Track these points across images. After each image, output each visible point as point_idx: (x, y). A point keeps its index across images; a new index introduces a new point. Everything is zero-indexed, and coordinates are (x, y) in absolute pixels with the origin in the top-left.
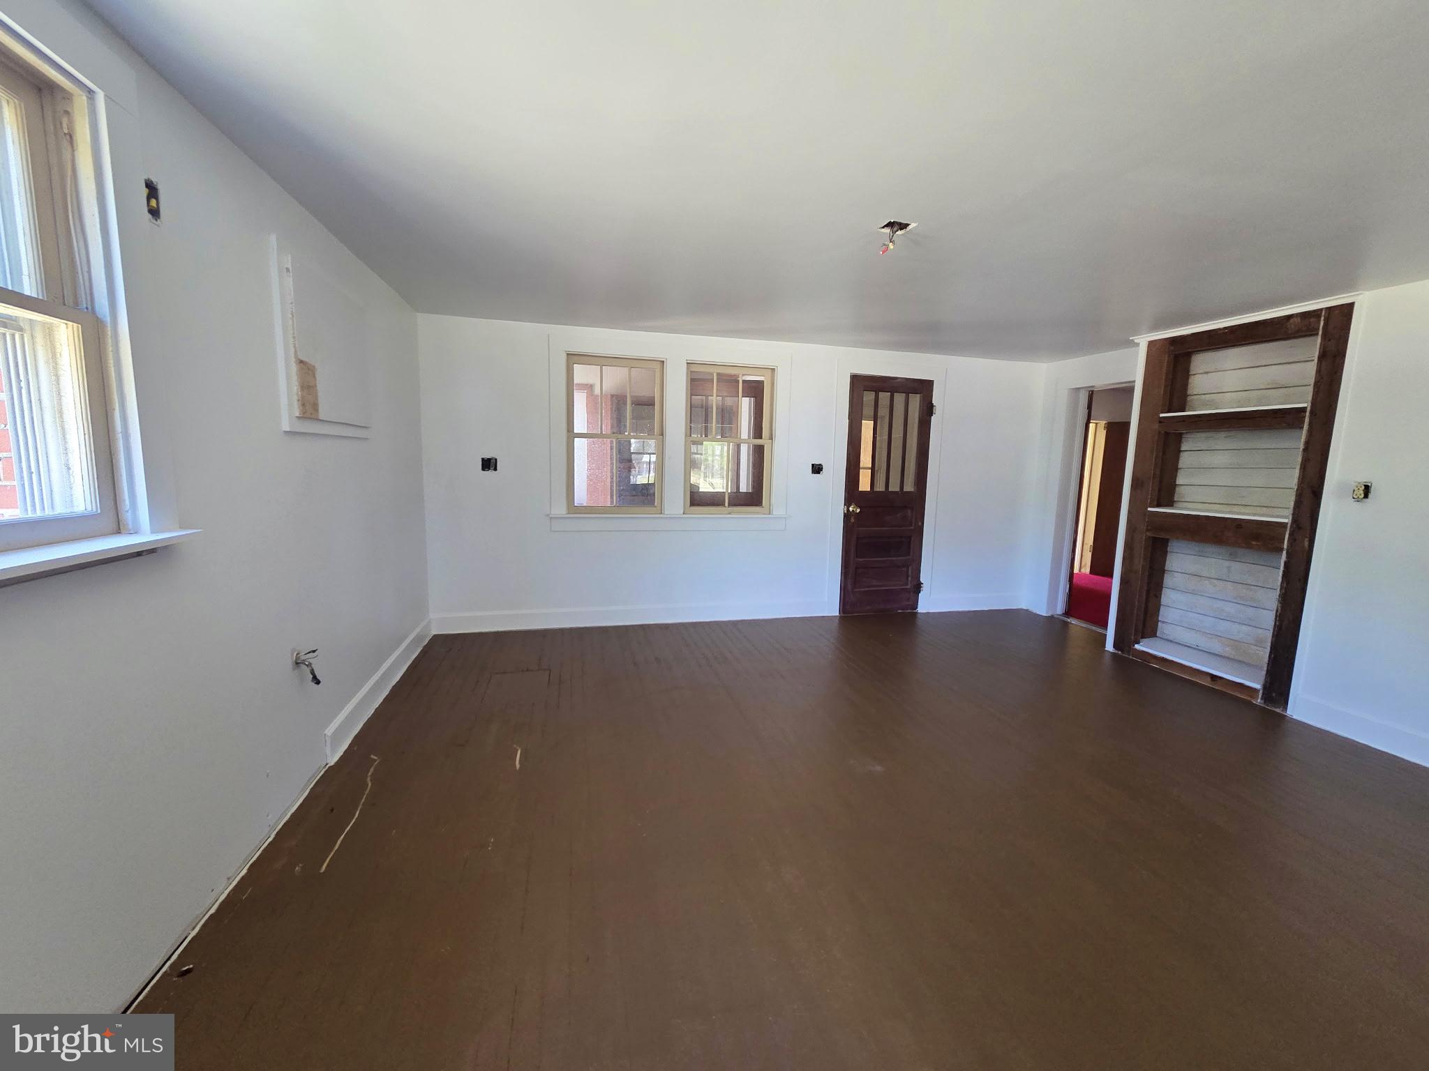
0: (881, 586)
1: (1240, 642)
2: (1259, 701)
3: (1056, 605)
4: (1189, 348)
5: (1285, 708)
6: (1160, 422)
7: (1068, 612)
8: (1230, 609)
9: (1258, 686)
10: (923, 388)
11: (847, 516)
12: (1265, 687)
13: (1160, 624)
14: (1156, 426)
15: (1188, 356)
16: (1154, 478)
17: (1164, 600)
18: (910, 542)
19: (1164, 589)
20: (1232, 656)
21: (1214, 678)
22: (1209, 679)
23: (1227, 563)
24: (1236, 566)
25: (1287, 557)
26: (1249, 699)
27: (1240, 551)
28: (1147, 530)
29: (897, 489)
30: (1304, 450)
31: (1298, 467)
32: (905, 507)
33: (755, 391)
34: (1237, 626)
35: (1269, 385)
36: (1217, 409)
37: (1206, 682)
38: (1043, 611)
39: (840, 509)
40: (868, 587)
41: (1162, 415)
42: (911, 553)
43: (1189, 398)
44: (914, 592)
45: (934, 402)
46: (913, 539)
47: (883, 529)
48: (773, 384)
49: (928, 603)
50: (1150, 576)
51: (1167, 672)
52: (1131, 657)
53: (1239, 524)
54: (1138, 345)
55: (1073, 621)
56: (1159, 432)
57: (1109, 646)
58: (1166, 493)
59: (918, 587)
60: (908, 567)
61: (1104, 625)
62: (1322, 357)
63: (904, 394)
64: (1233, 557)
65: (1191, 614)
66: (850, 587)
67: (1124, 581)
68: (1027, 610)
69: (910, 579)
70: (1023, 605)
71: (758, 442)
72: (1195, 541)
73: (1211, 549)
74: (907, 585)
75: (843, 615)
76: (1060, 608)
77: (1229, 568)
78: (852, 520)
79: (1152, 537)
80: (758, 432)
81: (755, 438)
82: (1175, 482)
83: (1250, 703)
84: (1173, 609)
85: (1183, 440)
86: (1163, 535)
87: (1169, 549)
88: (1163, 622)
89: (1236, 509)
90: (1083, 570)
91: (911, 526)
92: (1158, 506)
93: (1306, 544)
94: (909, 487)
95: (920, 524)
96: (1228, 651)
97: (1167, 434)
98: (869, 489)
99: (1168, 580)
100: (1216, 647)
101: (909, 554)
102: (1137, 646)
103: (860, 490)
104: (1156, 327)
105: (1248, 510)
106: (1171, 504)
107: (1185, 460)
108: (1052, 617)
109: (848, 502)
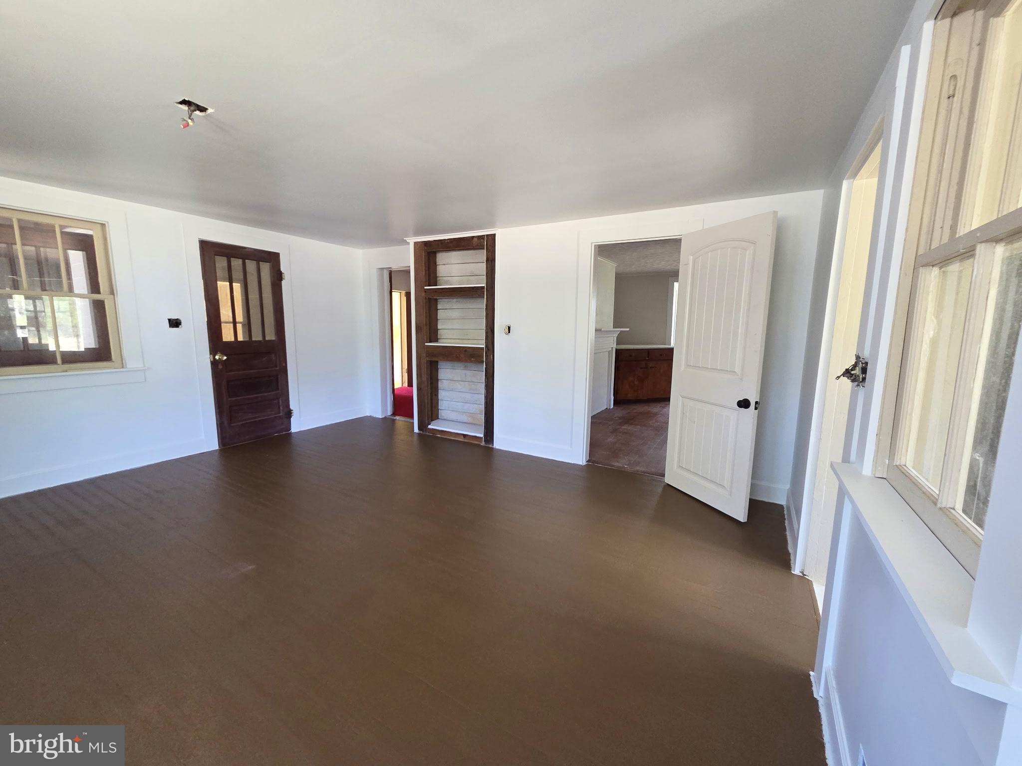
0: (255, 418)
1: (475, 414)
2: (483, 444)
3: (387, 410)
4: (433, 249)
5: (493, 445)
6: (425, 292)
7: (395, 413)
8: (468, 396)
9: (482, 436)
10: (273, 258)
11: (214, 363)
12: (484, 435)
13: (440, 411)
14: (423, 294)
15: (434, 254)
16: (426, 325)
17: (440, 397)
18: (277, 379)
19: (439, 390)
20: (471, 422)
21: (465, 436)
22: (462, 437)
23: (464, 372)
24: (468, 372)
25: (486, 365)
26: (479, 443)
27: (469, 364)
28: (427, 356)
29: (260, 338)
30: (486, 309)
31: (485, 318)
32: (269, 353)
33: (85, 244)
34: (472, 405)
35: (471, 273)
36: (451, 285)
37: (461, 439)
38: (379, 415)
39: (206, 359)
40: (245, 420)
41: (425, 288)
42: (280, 388)
43: (438, 279)
44: (287, 418)
45: (282, 269)
46: (279, 376)
47: (252, 371)
48: (105, 239)
49: (298, 425)
50: (431, 383)
51: (445, 439)
52: (427, 434)
53: (465, 349)
54: (408, 243)
55: (397, 418)
56: (425, 298)
57: (416, 430)
58: (433, 334)
59: (289, 414)
60: (278, 399)
61: (412, 417)
62: (487, 260)
63: (255, 262)
64: (466, 368)
65: (452, 402)
66: (226, 423)
67: (419, 389)
68: (370, 416)
69: (281, 408)
70: (368, 414)
71: (96, 297)
72: (449, 360)
73: (457, 364)
74: (279, 413)
75: (223, 448)
76: (389, 412)
77: (465, 374)
78: (220, 367)
79: (430, 361)
80: (94, 286)
81: (93, 292)
82: (437, 327)
83: (479, 446)
84: (445, 402)
85: (438, 303)
86: (434, 359)
87: (439, 367)
88: (441, 410)
89: (465, 341)
90: (404, 385)
91: (276, 367)
92: (430, 342)
93: (492, 357)
94: (271, 336)
95: (284, 365)
96: (469, 420)
97: (429, 299)
98: (233, 339)
99: (440, 385)
100: (465, 418)
101: (278, 389)
102: (430, 427)
103: (224, 340)
104: (417, 233)
105: (470, 342)
106: (436, 340)
107: (441, 314)
108: (385, 418)
109: (213, 352)
